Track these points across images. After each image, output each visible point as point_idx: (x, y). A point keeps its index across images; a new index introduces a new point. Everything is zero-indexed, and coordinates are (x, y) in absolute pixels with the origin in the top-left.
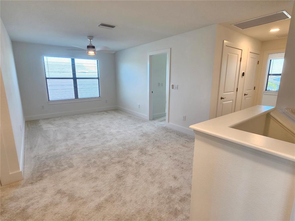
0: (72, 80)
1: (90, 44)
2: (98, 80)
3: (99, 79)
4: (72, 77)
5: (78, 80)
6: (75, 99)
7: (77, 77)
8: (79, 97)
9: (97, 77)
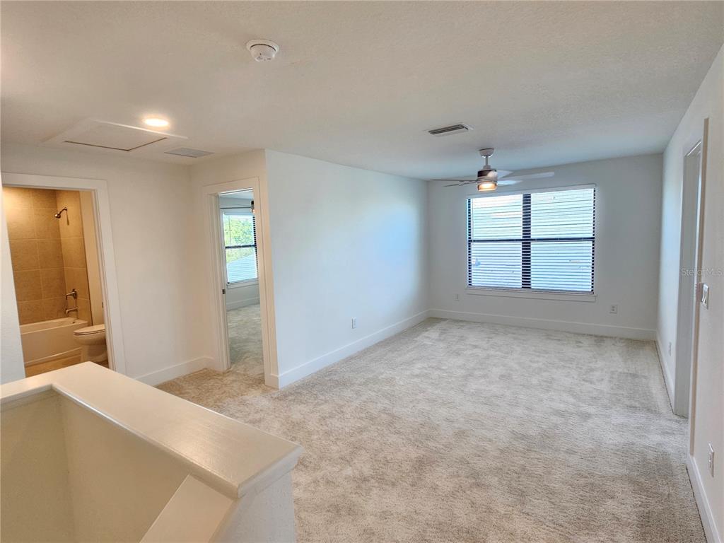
0: (520, 245)
1: (484, 167)
2: (591, 245)
3: (593, 241)
4: (521, 238)
5: (533, 245)
6: (523, 289)
7: (532, 237)
8: (534, 284)
9: (591, 236)
